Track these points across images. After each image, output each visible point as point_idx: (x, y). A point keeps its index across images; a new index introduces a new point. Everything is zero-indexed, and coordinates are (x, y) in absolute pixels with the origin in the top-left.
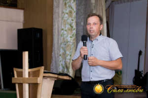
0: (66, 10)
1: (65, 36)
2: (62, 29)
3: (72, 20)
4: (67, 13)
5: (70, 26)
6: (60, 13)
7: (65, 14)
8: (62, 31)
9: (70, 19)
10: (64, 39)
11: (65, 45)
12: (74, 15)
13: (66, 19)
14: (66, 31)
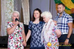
0: (8, 2)
1: (8, 16)
2: (6, 12)
3: (12, 7)
4: (9, 4)
5: (10, 11)
6: (5, 3)
7: (7, 4)
8: (6, 13)
9: (11, 7)
10: (7, 17)
11: (8, 21)
12: (13, 4)
13: (8, 7)
14: (8, 13)
